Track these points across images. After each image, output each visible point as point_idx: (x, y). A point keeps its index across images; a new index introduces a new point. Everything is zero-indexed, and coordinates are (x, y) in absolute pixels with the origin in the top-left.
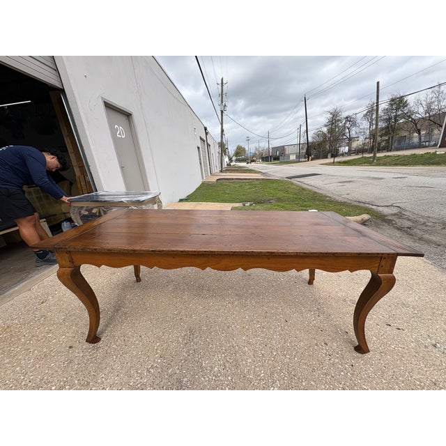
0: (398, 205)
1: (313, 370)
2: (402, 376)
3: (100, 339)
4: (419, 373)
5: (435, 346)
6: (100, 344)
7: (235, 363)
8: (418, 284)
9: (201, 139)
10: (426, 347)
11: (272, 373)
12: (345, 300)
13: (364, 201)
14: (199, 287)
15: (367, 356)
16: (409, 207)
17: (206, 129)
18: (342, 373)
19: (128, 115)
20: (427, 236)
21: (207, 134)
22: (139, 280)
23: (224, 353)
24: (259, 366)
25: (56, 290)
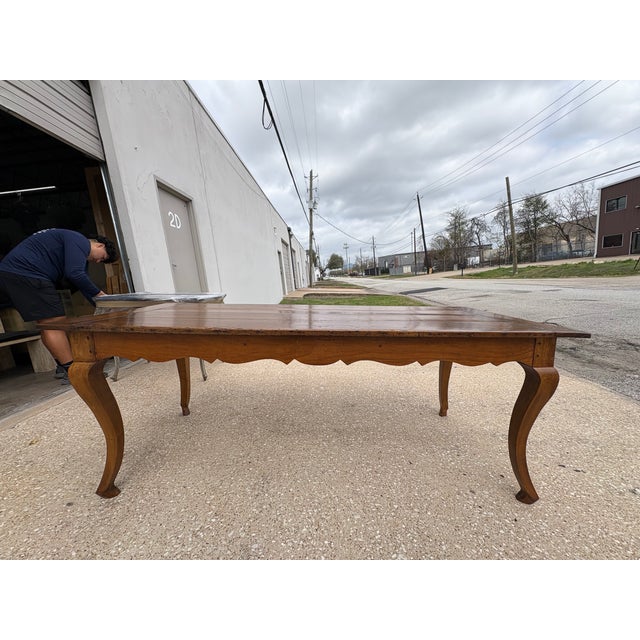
0: (554, 321)
1: (457, 529)
2: (593, 533)
3: (119, 491)
4: (617, 529)
5: (634, 492)
6: (119, 498)
7: (334, 521)
8: (596, 414)
9: (283, 242)
10: (620, 493)
11: (393, 535)
14: (278, 420)
15: (536, 506)
16: (568, 324)
17: (289, 230)
18: (501, 531)
19: (187, 201)
20: (598, 358)
21: (291, 236)
22: (186, 412)
23: (317, 508)
24: (373, 525)
25: (55, 427)
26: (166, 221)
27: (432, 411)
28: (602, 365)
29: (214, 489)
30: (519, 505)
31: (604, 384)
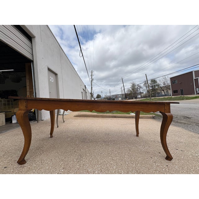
1: (149, 169)
3: (26, 162)
6: (26, 165)
7: (106, 169)
9: (83, 89)
12: (154, 141)
14: (84, 139)
17: (85, 86)
18: (163, 169)
19: (56, 74)
21: (86, 88)
22: (51, 137)
23: (100, 165)
24: (120, 169)
25: (2, 142)
26: (49, 79)
27: (134, 135)
28: (181, 123)
30: (167, 161)
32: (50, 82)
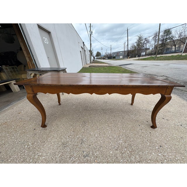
1: (135, 135)
2: (169, 136)
3: (47, 126)
4: (176, 135)
5: (181, 125)
8: (174, 104)
9: (82, 47)
10: (178, 126)
11: (119, 136)
12: (146, 110)
13: (152, 74)
14: (86, 106)
15: (156, 129)
16: (170, 76)
18: (146, 135)
19: (49, 33)
21: (84, 45)
22: (60, 104)
23: (99, 130)
24: (114, 134)
26: (43, 40)
27: (129, 104)
29: (72, 125)
30: (151, 129)
31: (178, 95)
32: (45, 45)
